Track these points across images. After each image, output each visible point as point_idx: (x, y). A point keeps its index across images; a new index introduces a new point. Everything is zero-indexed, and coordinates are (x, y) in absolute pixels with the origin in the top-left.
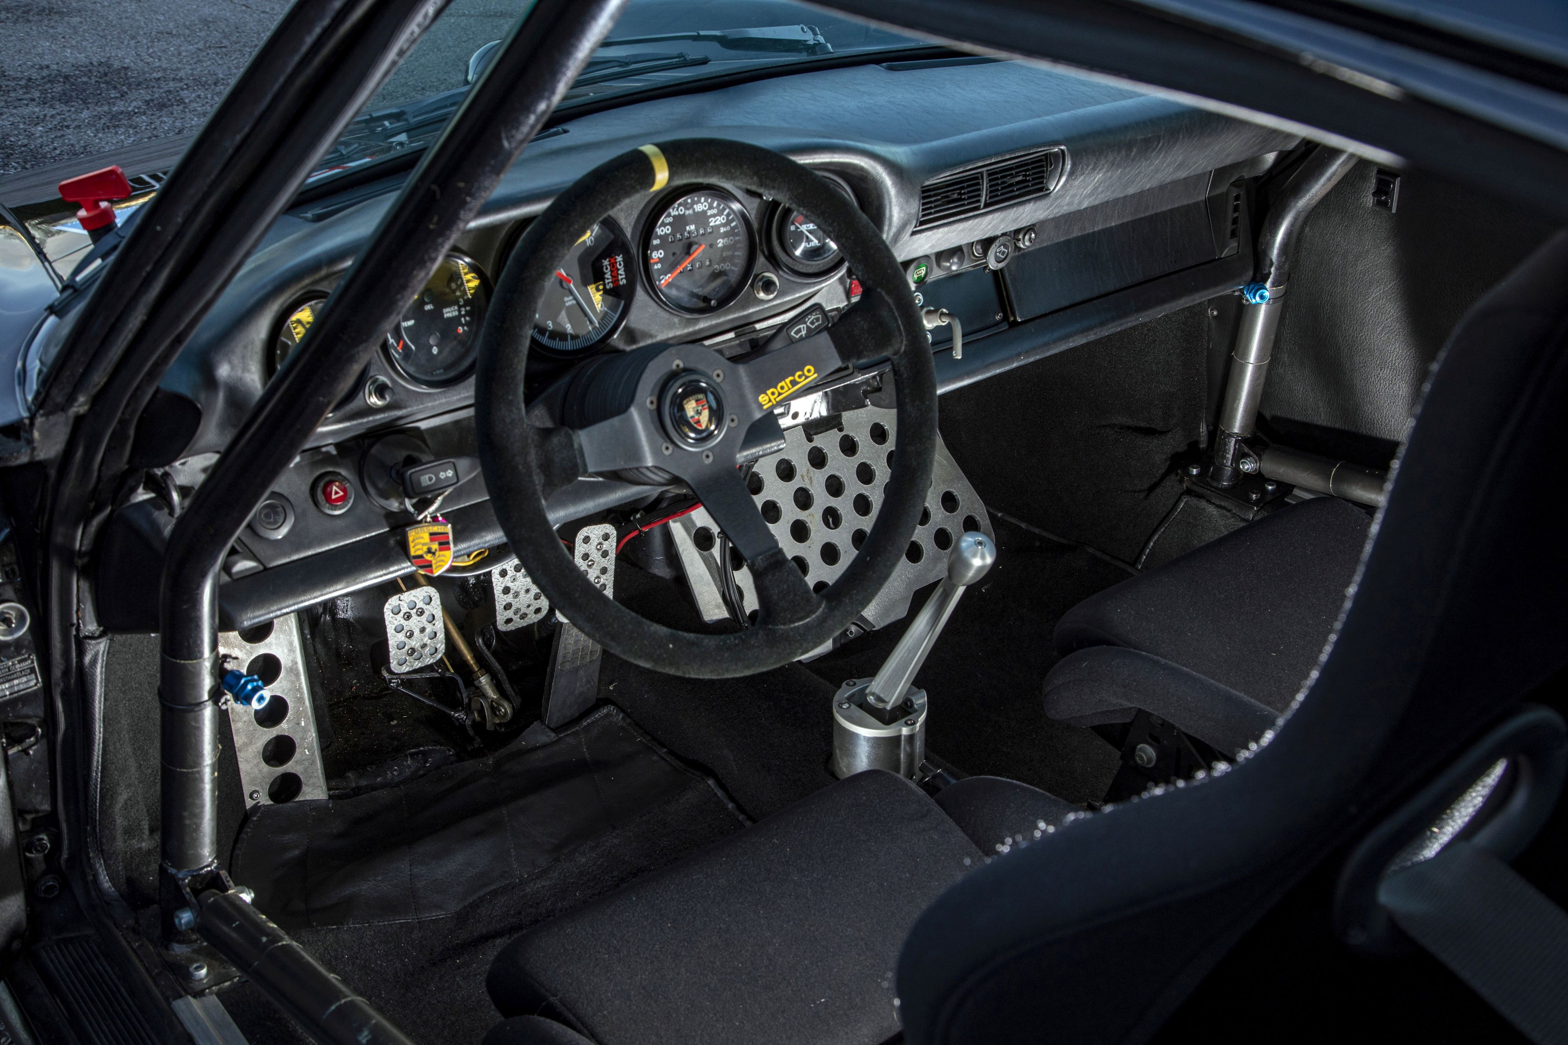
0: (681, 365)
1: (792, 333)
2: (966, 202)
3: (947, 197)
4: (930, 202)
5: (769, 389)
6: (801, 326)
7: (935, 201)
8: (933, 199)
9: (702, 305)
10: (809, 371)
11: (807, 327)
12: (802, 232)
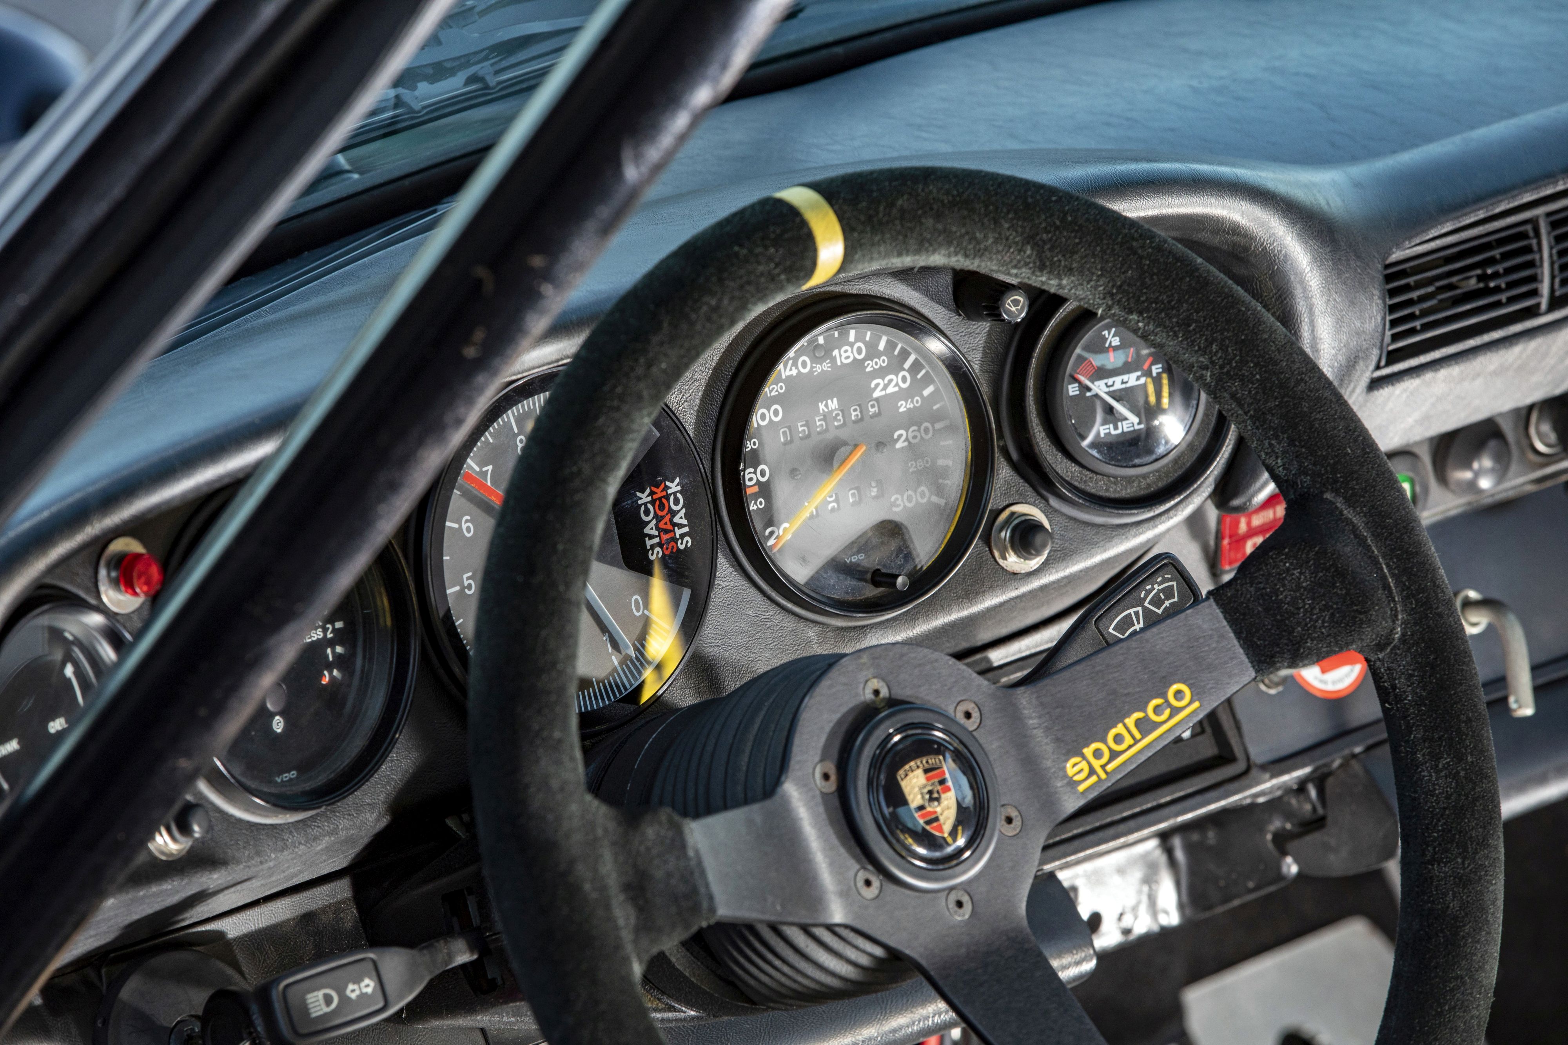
0: (884, 692)
1: (1111, 630)
2: (1503, 297)
3: (1451, 287)
4: (1410, 303)
5: (1087, 745)
6: (1132, 611)
7: (1422, 299)
8: (1414, 295)
9: (870, 592)
10: (1179, 694)
11: (1145, 610)
12: (1097, 396)
